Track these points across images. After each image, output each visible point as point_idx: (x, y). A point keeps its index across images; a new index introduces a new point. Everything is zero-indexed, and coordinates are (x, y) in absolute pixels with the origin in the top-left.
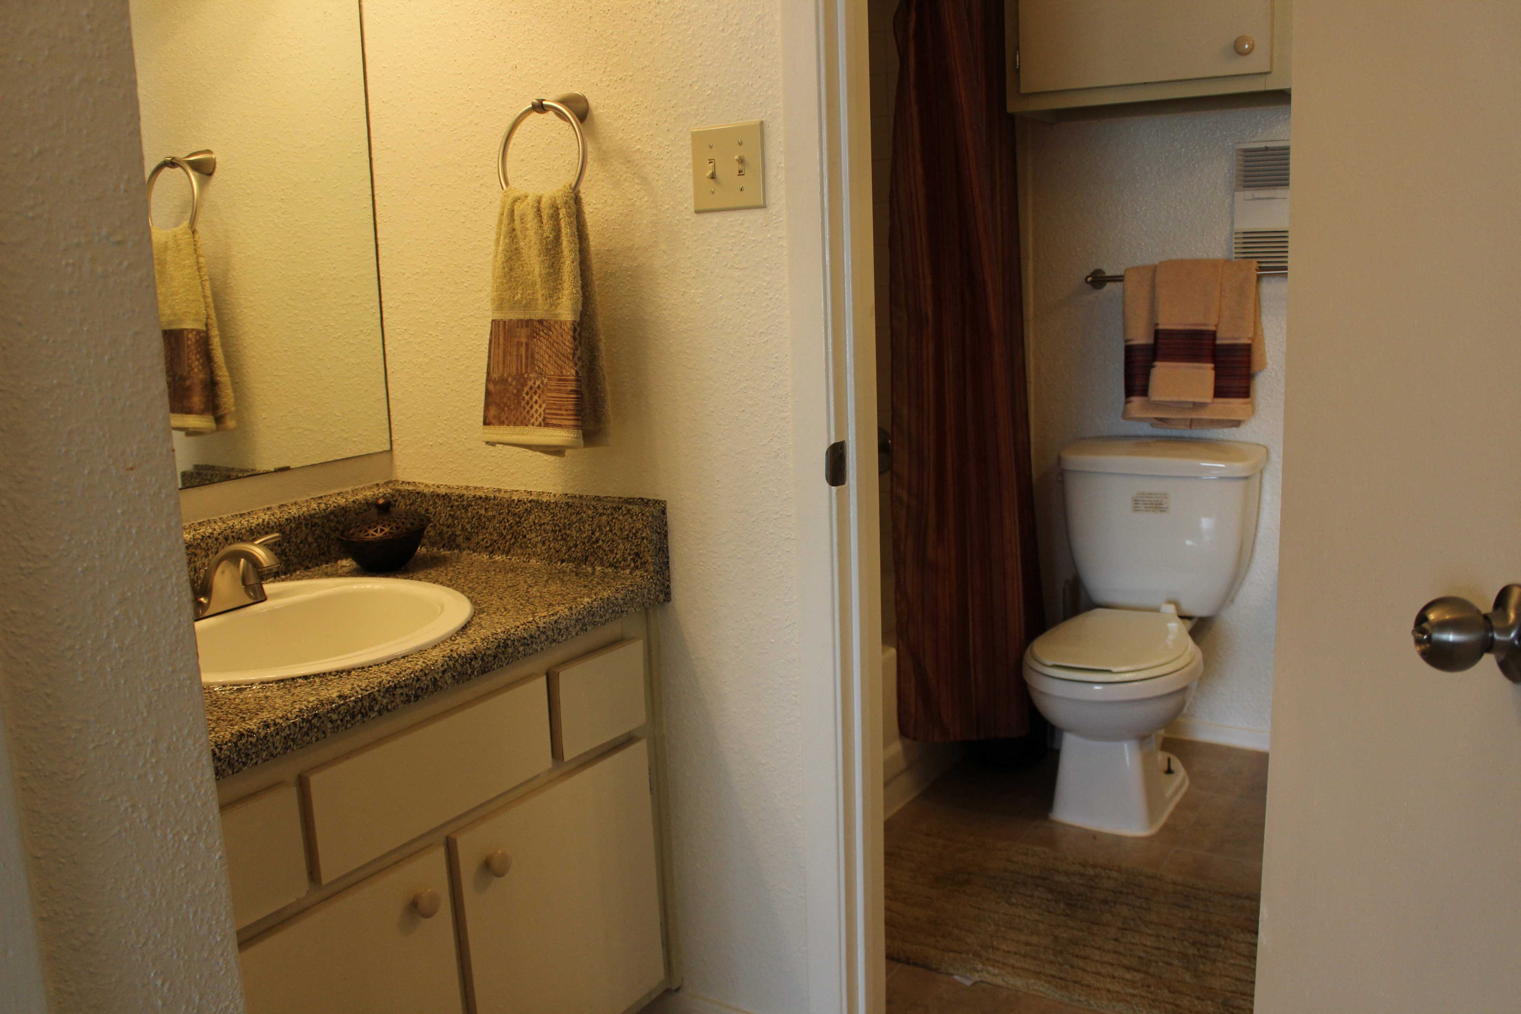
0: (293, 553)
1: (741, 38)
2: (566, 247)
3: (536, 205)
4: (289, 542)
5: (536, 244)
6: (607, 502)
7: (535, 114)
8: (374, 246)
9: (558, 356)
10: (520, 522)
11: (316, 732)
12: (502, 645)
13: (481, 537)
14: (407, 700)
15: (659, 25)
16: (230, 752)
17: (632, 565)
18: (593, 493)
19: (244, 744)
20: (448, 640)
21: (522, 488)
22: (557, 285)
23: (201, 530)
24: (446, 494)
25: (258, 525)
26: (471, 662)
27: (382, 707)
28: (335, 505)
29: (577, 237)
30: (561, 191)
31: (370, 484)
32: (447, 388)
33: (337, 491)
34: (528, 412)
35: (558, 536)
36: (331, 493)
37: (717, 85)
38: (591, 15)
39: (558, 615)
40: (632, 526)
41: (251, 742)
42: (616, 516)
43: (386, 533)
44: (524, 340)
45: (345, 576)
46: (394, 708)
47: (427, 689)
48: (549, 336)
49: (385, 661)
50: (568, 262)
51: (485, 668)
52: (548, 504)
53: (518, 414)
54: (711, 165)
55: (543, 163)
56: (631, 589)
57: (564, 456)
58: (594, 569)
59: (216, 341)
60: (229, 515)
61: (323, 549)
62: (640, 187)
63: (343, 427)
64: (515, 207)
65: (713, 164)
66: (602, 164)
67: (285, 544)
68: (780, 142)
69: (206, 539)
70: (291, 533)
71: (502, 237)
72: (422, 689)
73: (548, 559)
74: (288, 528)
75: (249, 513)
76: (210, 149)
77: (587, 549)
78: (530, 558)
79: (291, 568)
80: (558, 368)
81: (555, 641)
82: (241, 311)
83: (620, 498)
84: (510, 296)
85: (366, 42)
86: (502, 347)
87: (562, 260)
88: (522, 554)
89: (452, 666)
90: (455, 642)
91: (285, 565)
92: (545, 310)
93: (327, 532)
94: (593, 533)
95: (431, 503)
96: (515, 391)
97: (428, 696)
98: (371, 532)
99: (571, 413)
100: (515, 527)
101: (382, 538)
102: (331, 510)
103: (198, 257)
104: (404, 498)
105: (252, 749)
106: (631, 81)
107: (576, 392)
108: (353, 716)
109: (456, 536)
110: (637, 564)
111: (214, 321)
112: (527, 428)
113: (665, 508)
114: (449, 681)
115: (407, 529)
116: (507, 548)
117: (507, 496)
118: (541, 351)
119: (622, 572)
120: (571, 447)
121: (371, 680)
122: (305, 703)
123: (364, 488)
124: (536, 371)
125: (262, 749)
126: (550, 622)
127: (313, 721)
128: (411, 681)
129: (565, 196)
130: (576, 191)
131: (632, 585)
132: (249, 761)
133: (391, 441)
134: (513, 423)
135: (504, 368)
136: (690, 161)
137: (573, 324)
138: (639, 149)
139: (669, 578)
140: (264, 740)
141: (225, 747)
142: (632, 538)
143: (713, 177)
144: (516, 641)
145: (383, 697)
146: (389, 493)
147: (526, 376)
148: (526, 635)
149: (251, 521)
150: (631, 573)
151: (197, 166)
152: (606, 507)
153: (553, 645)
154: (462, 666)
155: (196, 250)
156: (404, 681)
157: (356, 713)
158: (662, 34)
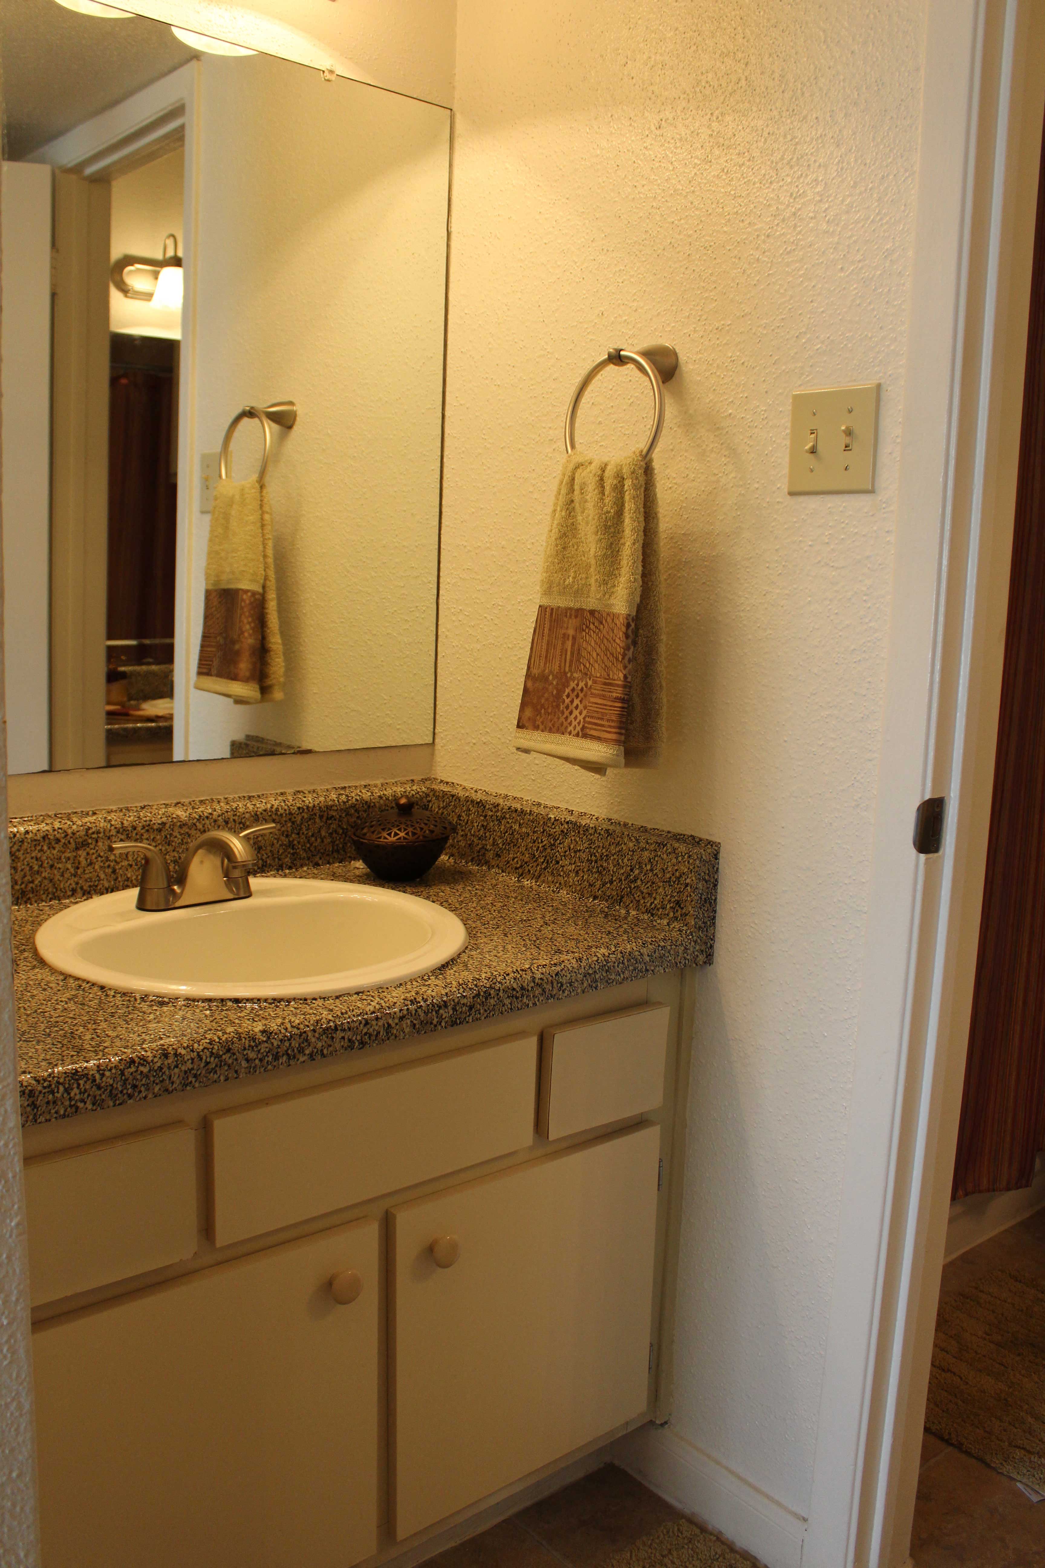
0: (302, 846)
1: (862, 278)
2: (628, 526)
3: (599, 472)
4: (298, 834)
5: (594, 519)
6: (653, 835)
7: (611, 367)
8: (438, 514)
9: (606, 655)
10: (554, 845)
11: (226, 1071)
12: (482, 994)
13: (511, 856)
14: (349, 1047)
15: (768, 263)
16: (114, 1080)
17: (671, 914)
18: (639, 823)
19: (132, 1073)
20: (419, 980)
21: (563, 806)
22: (614, 570)
23: (200, 809)
24: (481, 800)
25: (265, 811)
26: (439, 1010)
27: (316, 1050)
28: (358, 798)
29: (642, 514)
30: (629, 457)
31: (404, 779)
32: (497, 681)
33: (363, 783)
34: (566, 718)
35: (593, 868)
36: (357, 784)
37: (828, 338)
38: (690, 252)
39: (562, 966)
40: (676, 868)
41: (142, 1072)
42: (659, 853)
43: (400, 838)
44: (571, 632)
45: (352, 881)
46: (331, 1053)
47: (377, 1036)
48: (599, 630)
49: (334, 995)
50: (628, 543)
51: (456, 1019)
52: (586, 829)
53: (556, 720)
54: (813, 436)
55: (621, 427)
56: (662, 944)
57: (604, 774)
58: (628, 913)
59: (272, 606)
60: (236, 796)
61: (337, 845)
62: (728, 460)
63: (389, 712)
64: (576, 474)
65: (815, 434)
66: (687, 431)
67: (293, 835)
68: (900, 411)
69: (203, 820)
70: (302, 824)
71: (559, 509)
72: (370, 1035)
73: (580, 893)
74: (299, 818)
75: (259, 796)
76: (294, 400)
77: (623, 887)
78: (560, 888)
79: (298, 863)
80: (605, 670)
81: (552, 996)
82: (305, 575)
83: (669, 832)
84: (561, 579)
85: (451, 285)
86: (546, 638)
87: (622, 541)
88: (553, 882)
89: (414, 1012)
90: (427, 983)
91: (291, 859)
92: (597, 599)
93: (345, 827)
94: (632, 870)
95: (464, 808)
96: (555, 692)
97: (377, 1044)
98: (385, 834)
99: (613, 724)
100: (549, 850)
101: (394, 843)
102: (353, 804)
103: (263, 513)
104: (438, 799)
105: (141, 1080)
106: (728, 332)
107: (622, 700)
108: (276, 1057)
109: (486, 850)
110: (676, 915)
111: (272, 584)
112: (563, 737)
113: (718, 853)
114: (407, 1030)
115: (424, 837)
116: (538, 872)
117: (543, 812)
118: (589, 647)
119: (659, 921)
120: (611, 766)
121: (308, 1016)
122: (220, 1033)
123: (396, 782)
124: (581, 671)
125: (154, 1082)
126: (549, 974)
127: (224, 1057)
128: (358, 1023)
129: (633, 464)
130: (648, 459)
131: (665, 939)
132: (136, 1094)
133: (434, 734)
134: (548, 729)
135: (545, 664)
136: (788, 431)
137: (627, 619)
138: (730, 414)
139: (714, 936)
140: (158, 1072)
141: (107, 1073)
142: (674, 882)
143: (813, 451)
144: (502, 991)
145: (318, 1039)
146: (423, 792)
147: (569, 675)
148: (515, 986)
149: (258, 806)
150: (668, 924)
151: (275, 418)
152: (649, 841)
153: (550, 1001)
154: (426, 1013)
155: (261, 506)
156: (348, 1022)
157: (281, 1054)
158: (769, 275)
